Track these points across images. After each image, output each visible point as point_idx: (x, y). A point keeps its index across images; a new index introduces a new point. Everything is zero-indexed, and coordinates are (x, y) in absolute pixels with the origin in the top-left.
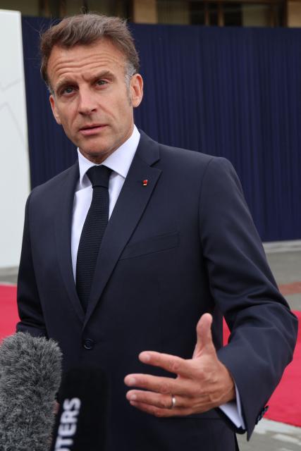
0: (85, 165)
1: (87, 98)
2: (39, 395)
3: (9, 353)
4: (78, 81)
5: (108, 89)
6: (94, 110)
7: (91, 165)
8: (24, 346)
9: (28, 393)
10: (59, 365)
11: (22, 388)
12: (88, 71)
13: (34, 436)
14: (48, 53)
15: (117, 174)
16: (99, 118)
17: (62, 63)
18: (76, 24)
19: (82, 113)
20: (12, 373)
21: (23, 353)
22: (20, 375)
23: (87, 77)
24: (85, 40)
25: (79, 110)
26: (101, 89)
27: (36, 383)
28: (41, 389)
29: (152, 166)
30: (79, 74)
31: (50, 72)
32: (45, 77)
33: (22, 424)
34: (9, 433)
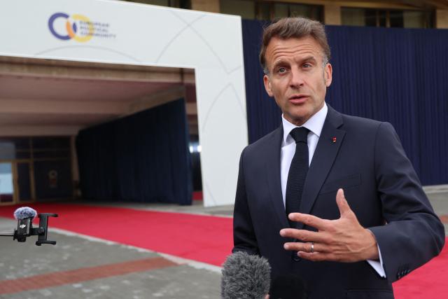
0: (288, 127)
1: (297, 76)
3: (232, 267)
4: (291, 63)
5: (311, 71)
6: (302, 85)
7: (294, 127)
8: (243, 262)
10: (268, 276)
11: (241, 293)
12: (299, 55)
14: (267, 43)
15: (313, 133)
16: (305, 91)
17: (279, 49)
18: (292, 23)
19: (292, 86)
20: (234, 282)
21: (242, 267)
22: (240, 283)
23: (297, 60)
24: (297, 35)
25: (291, 84)
26: (306, 71)
27: (251, 289)
28: (255, 294)
29: (339, 128)
30: (292, 58)
31: (267, 57)
32: (263, 61)
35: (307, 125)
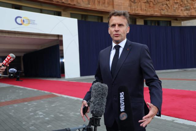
0: (114, 44)
1: (117, 28)
2: (103, 98)
3: (96, 87)
4: (116, 24)
5: (122, 27)
6: (118, 31)
7: (116, 45)
8: (99, 86)
9: (100, 97)
13: (101, 107)
19: (115, 31)
20: (96, 92)
22: (98, 93)
23: (118, 24)
27: (102, 95)
28: (103, 97)
29: (130, 46)
33: (98, 105)
34: (95, 107)
35: (119, 44)
